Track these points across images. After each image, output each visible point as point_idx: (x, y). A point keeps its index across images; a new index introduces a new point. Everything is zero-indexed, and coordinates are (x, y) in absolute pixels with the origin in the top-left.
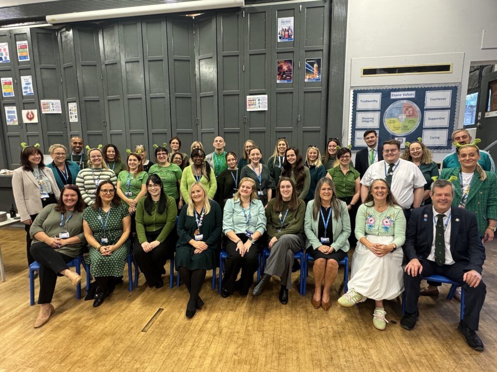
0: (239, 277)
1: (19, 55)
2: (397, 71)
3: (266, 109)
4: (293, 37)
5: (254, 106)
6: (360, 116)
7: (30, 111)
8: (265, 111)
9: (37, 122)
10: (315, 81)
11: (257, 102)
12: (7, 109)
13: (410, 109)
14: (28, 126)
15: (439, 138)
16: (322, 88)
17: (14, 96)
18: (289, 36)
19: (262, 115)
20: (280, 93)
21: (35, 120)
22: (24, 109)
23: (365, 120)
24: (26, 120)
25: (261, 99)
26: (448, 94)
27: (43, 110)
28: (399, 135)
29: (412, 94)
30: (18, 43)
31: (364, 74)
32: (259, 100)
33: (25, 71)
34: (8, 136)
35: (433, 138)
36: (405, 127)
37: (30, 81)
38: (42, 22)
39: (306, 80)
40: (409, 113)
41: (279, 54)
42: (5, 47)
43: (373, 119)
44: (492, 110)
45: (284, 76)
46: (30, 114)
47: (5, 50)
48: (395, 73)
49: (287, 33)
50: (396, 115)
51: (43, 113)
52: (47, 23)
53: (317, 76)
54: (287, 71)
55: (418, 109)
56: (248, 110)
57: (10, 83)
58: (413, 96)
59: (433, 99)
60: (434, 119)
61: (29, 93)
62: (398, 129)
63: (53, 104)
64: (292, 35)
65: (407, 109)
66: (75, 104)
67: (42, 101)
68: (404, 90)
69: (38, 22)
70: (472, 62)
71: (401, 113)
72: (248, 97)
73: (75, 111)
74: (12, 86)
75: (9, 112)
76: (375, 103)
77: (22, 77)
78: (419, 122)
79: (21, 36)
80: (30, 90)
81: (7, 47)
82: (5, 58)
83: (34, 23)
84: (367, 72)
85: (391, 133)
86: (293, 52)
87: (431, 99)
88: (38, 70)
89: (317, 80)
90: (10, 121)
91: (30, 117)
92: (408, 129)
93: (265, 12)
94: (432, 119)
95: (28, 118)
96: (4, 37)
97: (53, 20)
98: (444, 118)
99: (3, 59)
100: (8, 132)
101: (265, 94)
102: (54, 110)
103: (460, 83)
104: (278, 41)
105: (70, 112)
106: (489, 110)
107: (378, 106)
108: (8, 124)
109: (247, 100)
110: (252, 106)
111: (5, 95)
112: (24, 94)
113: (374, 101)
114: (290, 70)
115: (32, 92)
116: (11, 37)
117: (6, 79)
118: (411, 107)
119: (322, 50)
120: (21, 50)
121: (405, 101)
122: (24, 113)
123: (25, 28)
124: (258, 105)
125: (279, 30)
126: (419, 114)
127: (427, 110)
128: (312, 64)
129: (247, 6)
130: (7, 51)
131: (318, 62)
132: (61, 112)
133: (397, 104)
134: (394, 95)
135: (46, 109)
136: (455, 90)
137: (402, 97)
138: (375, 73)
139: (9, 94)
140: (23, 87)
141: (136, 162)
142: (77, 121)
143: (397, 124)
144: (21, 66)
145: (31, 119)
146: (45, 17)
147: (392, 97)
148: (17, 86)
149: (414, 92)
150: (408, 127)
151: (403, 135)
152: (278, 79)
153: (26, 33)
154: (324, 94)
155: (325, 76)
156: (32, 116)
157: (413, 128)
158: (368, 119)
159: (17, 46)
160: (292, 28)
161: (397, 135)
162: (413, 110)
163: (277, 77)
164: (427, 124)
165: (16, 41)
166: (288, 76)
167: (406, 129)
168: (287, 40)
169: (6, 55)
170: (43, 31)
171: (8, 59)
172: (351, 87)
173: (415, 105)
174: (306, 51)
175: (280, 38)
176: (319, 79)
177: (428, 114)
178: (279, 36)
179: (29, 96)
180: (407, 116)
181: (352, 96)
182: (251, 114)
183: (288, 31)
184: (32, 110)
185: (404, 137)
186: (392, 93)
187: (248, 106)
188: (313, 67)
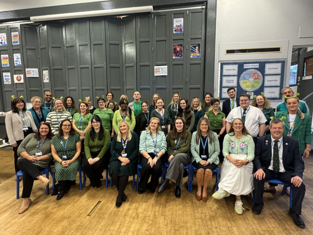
0: (149, 180)
1: (13, 40)
2: (247, 51)
3: (167, 75)
4: (183, 30)
5: (159, 73)
6: (225, 79)
7: (19, 75)
8: (166, 76)
9: (23, 82)
10: (197, 57)
11: (161, 70)
12: (4, 74)
13: (256, 75)
14: (17, 85)
15: (274, 93)
16: (201, 62)
17: (9, 66)
18: (181, 30)
19: (164, 78)
20: (175, 65)
21: (22, 81)
22: (15, 74)
23: (228, 81)
24: (16, 81)
25: (163, 68)
26: (279, 65)
27: (27, 75)
28: (249, 91)
29: (257, 66)
30: (12, 33)
31: (227, 53)
32: (162, 69)
33: (16, 50)
34: (5, 91)
35: (270, 93)
36: (253, 85)
37: (20, 57)
38: (28, 21)
39: (191, 57)
40: (255, 77)
41: (174, 41)
42: (4, 36)
43: (233, 81)
44: (306, 76)
45: (178, 54)
46: (19, 77)
47: (4, 38)
48: (246, 52)
49: (179, 28)
50: (247, 78)
51: (27, 76)
52: (31, 21)
53: (198, 54)
54: (179, 51)
55: (261, 74)
56: (155, 75)
57: (7, 58)
58: (258, 67)
59: (270, 69)
60: (271, 81)
61: (18, 64)
62: (248, 87)
63: (33, 71)
64: (182, 29)
65: (254, 75)
66: (47, 71)
67: (27, 69)
68: (252, 63)
69: (25, 21)
70: (293, 46)
71: (250, 77)
72: (155, 67)
73: (47, 75)
74: (8, 60)
75: (5, 76)
76: (234, 71)
77: (14, 54)
78: (262, 83)
79: (14, 29)
80: (19, 63)
81: (5, 36)
82: (4, 42)
83: (22, 21)
84: (229, 52)
85: (244, 90)
86: (183, 39)
87: (269, 68)
88: (24, 50)
89: (198, 56)
90: (6, 82)
91: (18, 79)
92: (255, 87)
93: (166, 15)
94: (270, 81)
95: (17, 80)
96: (4, 30)
97: (35, 19)
98: (277, 80)
99: (3, 43)
100: (4, 88)
101: (166, 65)
102: (34, 75)
103: (287, 59)
104: (174, 33)
105: (44, 76)
106: (304, 75)
107: (236, 72)
108: (5, 83)
109: (155, 69)
110: (158, 73)
111: (3, 65)
112: (15, 65)
113: (233, 70)
114: (181, 50)
115: (21, 63)
116: (8, 30)
117: (4, 55)
118: (256, 73)
119: (201, 38)
120: (14, 38)
121: (253, 70)
122: (15, 76)
123: (17, 24)
124: (161, 72)
125: (175, 26)
126: (262, 78)
127: (266, 75)
128: (195, 47)
129: (155, 11)
130: (6, 38)
131: (199, 45)
132: (38, 76)
133: (248, 71)
134: (246, 66)
135: (29, 75)
136: (283, 63)
137: (251, 67)
138: (234, 53)
139: (6, 65)
140: (15, 61)
141: (85, 108)
142: (48, 82)
143: (248, 84)
144: (14, 48)
145: (19, 80)
146: (29, 18)
147: (245, 67)
148: (11, 60)
149: (258, 64)
150: (255, 86)
151: (252, 91)
152: (174, 56)
153: (17, 28)
154: (202, 65)
155: (203, 54)
156: (20, 78)
157: (258, 86)
158: (230, 80)
159: (12, 35)
160: (183, 25)
161: (248, 91)
162: (258, 76)
163: (173, 54)
164: (266, 84)
165: (11, 32)
166: (180, 54)
167: (253, 87)
168: (179, 32)
169: (5, 41)
170: (28, 26)
171: (6, 43)
172: (219, 61)
173: (259, 72)
174: (191, 39)
175: (175, 31)
176: (199, 56)
177: (267, 78)
178: (174, 29)
179: (18, 66)
180: (254, 79)
181: (220, 66)
182: (157, 77)
183: (180, 27)
184: (20, 75)
185: (252, 92)
186: (244, 65)
187: (155, 73)
188: (195, 48)
